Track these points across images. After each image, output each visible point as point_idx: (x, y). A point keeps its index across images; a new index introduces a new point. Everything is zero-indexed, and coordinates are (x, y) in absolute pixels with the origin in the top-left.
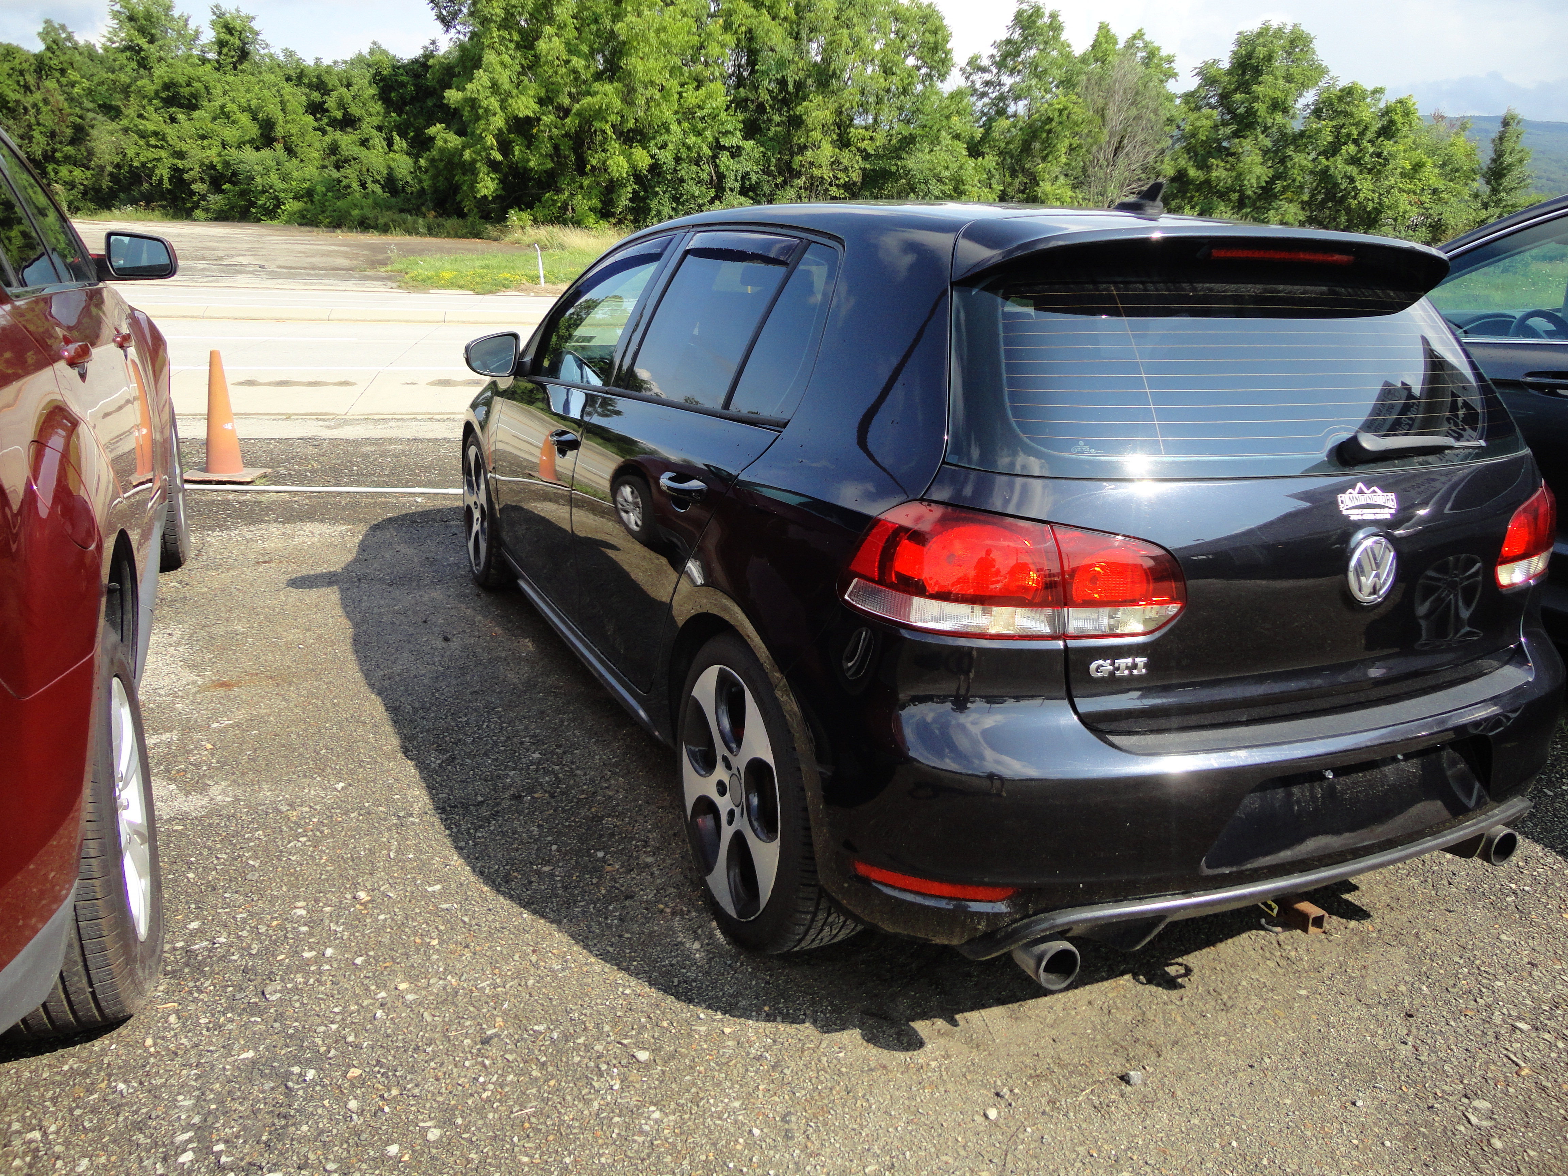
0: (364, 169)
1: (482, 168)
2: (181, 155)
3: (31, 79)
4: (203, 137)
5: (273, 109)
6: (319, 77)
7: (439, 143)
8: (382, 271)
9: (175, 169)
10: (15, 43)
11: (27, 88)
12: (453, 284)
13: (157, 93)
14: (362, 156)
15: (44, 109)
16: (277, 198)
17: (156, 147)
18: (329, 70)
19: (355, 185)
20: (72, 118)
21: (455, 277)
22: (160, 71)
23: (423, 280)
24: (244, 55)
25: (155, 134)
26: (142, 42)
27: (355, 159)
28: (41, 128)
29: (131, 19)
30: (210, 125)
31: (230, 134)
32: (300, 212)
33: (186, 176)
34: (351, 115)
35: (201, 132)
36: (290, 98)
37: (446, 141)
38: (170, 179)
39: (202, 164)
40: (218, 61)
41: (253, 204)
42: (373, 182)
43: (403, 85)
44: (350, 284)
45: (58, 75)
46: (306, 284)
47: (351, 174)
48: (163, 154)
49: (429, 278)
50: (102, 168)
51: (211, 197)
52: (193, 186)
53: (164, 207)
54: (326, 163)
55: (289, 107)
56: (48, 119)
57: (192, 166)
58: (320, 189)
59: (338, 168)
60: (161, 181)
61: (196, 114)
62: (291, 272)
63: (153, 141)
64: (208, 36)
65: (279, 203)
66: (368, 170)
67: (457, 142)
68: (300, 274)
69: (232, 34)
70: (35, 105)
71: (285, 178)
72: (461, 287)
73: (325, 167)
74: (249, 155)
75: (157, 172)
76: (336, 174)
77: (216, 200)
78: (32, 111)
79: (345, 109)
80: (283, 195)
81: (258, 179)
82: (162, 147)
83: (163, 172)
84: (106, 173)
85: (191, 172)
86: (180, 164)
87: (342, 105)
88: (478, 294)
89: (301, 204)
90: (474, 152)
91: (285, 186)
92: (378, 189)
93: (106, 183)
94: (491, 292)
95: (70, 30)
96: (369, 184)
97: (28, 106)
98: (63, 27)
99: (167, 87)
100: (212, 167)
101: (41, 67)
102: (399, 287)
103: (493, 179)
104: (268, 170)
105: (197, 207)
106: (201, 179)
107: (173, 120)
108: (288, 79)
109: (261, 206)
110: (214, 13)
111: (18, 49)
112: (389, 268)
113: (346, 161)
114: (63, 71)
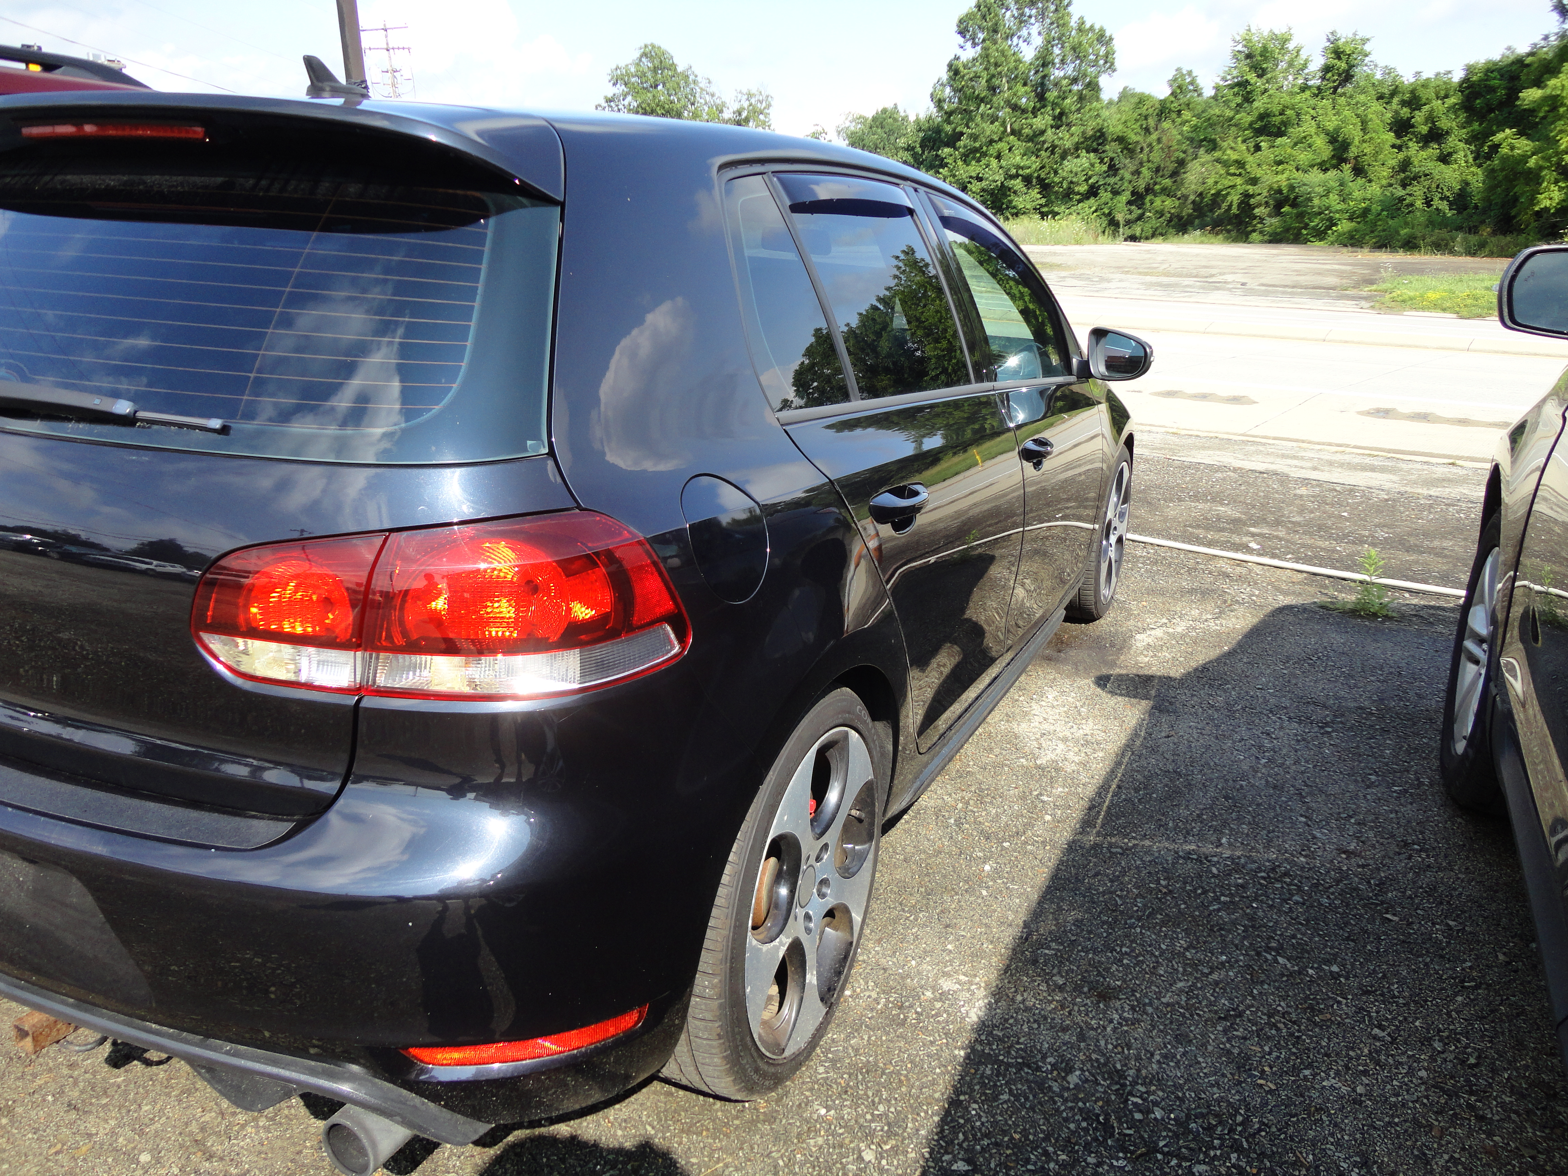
0: (1434, 186)
1: (1548, 175)
2: (1254, 181)
3: (1151, 122)
4: (1280, 163)
5: (1353, 132)
6: (1413, 92)
7: (1504, 150)
8: (1366, 291)
9: (1247, 196)
10: (1147, 92)
11: (1147, 130)
12: (1438, 306)
13: (1251, 124)
14: (1435, 172)
15: (1157, 147)
16: (1330, 219)
17: (1234, 174)
18: (1425, 85)
19: (1419, 204)
20: (1176, 154)
21: (1442, 298)
22: (1260, 104)
23: (1404, 301)
24: (1347, 77)
25: (1237, 162)
26: (1252, 77)
27: (1426, 175)
28: (1150, 165)
29: (1249, 56)
30: (1289, 150)
31: (1304, 157)
32: (1350, 232)
33: (1252, 201)
34: (1439, 128)
35: (1278, 158)
36: (1374, 117)
37: (1512, 148)
38: (1239, 205)
39: (1271, 189)
40: (1319, 88)
41: (1306, 226)
42: (1441, 199)
43: (1492, 90)
44: (1319, 304)
45: (1174, 115)
46: (1273, 301)
47: (1418, 191)
48: (1239, 181)
49: (1411, 299)
50: (1185, 197)
51: (1268, 221)
52: (1256, 211)
53: (1228, 231)
54: (1393, 181)
55: (1370, 125)
56: (1157, 157)
57: (1261, 191)
58: (1376, 208)
59: (1404, 186)
60: (1230, 206)
61: (1279, 141)
62: (1269, 290)
63: (1232, 170)
64: (1317, 63)
65: (1332, 223)
66: (1438, 187)
67: (1528, 148)
68: (1277, 292)
69: (1339, 58)
70: (1150, 145)
71: (1344, 198)
72: (1444, 310)
73: (1391, 185)
74: (1315, 177)
75: (1229, 198)
76: (1400, 192)
77: (1273, 223)
78: (1146, 150)
79: (1433, 123)
80: (1337, 216)
81: (1316, 201)
82: (1240, 175)
83: (1235, 198)
84: (1189, 201)
85: (1258, 198)
86: (1251, 189)
87: (1431, 119)
88: (1462, 318)
89: (1354, 224)
90: (1543, 158)
91: (1342, 206)
92: (1444, 206)
93: (1188, 210)
94: (1479, 316)
95: (1194, 74)
96: (1436, 203)
97: (1145, 145)
98: (1190, 73)
99: (1262, 117)
100: (1280, 191)
101: (1163, 111)
102: (1372, 307)
103: (1561, 189)
104: (1328, 192)
105: (1254, 231)
106: (1266, 203)
107: (1258, 148)
108: (1380, 97)
109: (1313, 228)
110: (1329, 40)
111: (1149, 97)
112: (1374, 287)
113: (1416, 178)
114: (1179, 112)
